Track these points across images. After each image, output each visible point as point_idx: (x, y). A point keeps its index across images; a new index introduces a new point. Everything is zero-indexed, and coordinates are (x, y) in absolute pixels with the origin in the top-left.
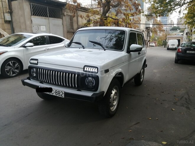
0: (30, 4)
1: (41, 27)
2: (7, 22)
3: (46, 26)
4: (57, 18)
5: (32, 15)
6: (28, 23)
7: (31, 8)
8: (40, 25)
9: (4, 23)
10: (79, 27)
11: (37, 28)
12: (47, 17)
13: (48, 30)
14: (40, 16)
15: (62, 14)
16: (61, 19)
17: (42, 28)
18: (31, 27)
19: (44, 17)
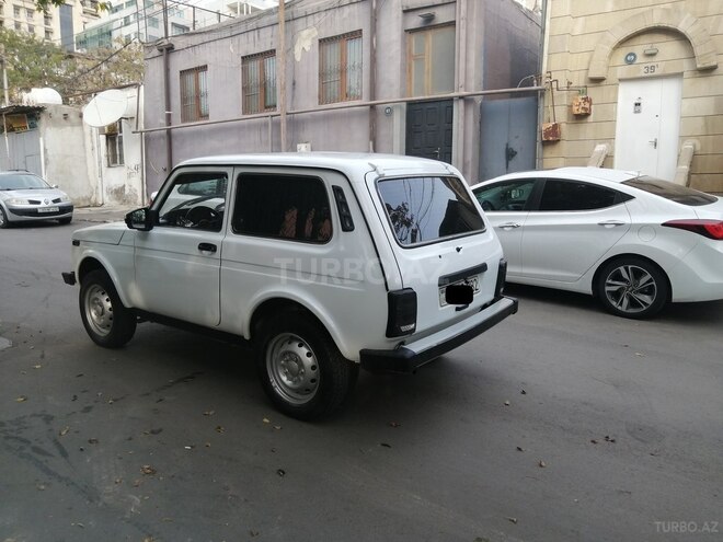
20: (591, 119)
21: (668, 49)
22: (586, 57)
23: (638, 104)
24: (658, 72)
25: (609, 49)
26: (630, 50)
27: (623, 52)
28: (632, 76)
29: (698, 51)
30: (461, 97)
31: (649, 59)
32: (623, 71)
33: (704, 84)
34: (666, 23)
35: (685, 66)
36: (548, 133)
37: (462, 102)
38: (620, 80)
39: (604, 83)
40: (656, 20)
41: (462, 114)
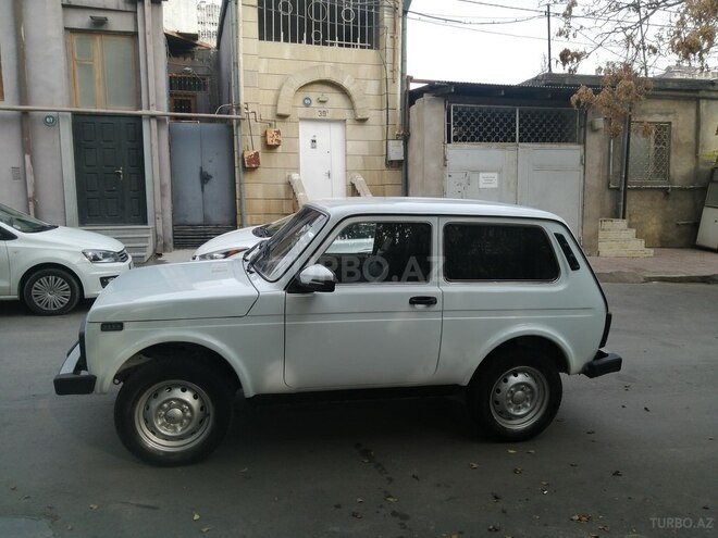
0: (449, 107)
1: (481, 175)
2: (391, 164)
3: (500, 172)
4: (560, 141)
5: (449, 142)
6: (433, 166)
7: (449, 120)
8: (478, 171)
9: (384, 168)
10: (701, 167)
11: (464, 182)
12: (513, 140)
13: (508, 184)
14: (481, 140)
15: (585, 126)
16: (579, 143)
17: (482, 180)
18: (442, 178)
19: (495, 145)
20: (279, 149)
21: (335, 99)
22: (272, 95)
23: (314, 141)
24: (328, 116)
25: (292, 91)
26: (306, 95)
27: (302, 96)
28: (308, 117)
29: (358, 105)
30: (153, 117)
31: (321, 105)
32: (302, 112)
33: (360, 131)
34: (334, 79)
35: (347, 115)
36: (250, 161)
37: (154, 122)
38: (301, 119)
39: (288, 119)
40: (327, 75)
41: (155, 133)
